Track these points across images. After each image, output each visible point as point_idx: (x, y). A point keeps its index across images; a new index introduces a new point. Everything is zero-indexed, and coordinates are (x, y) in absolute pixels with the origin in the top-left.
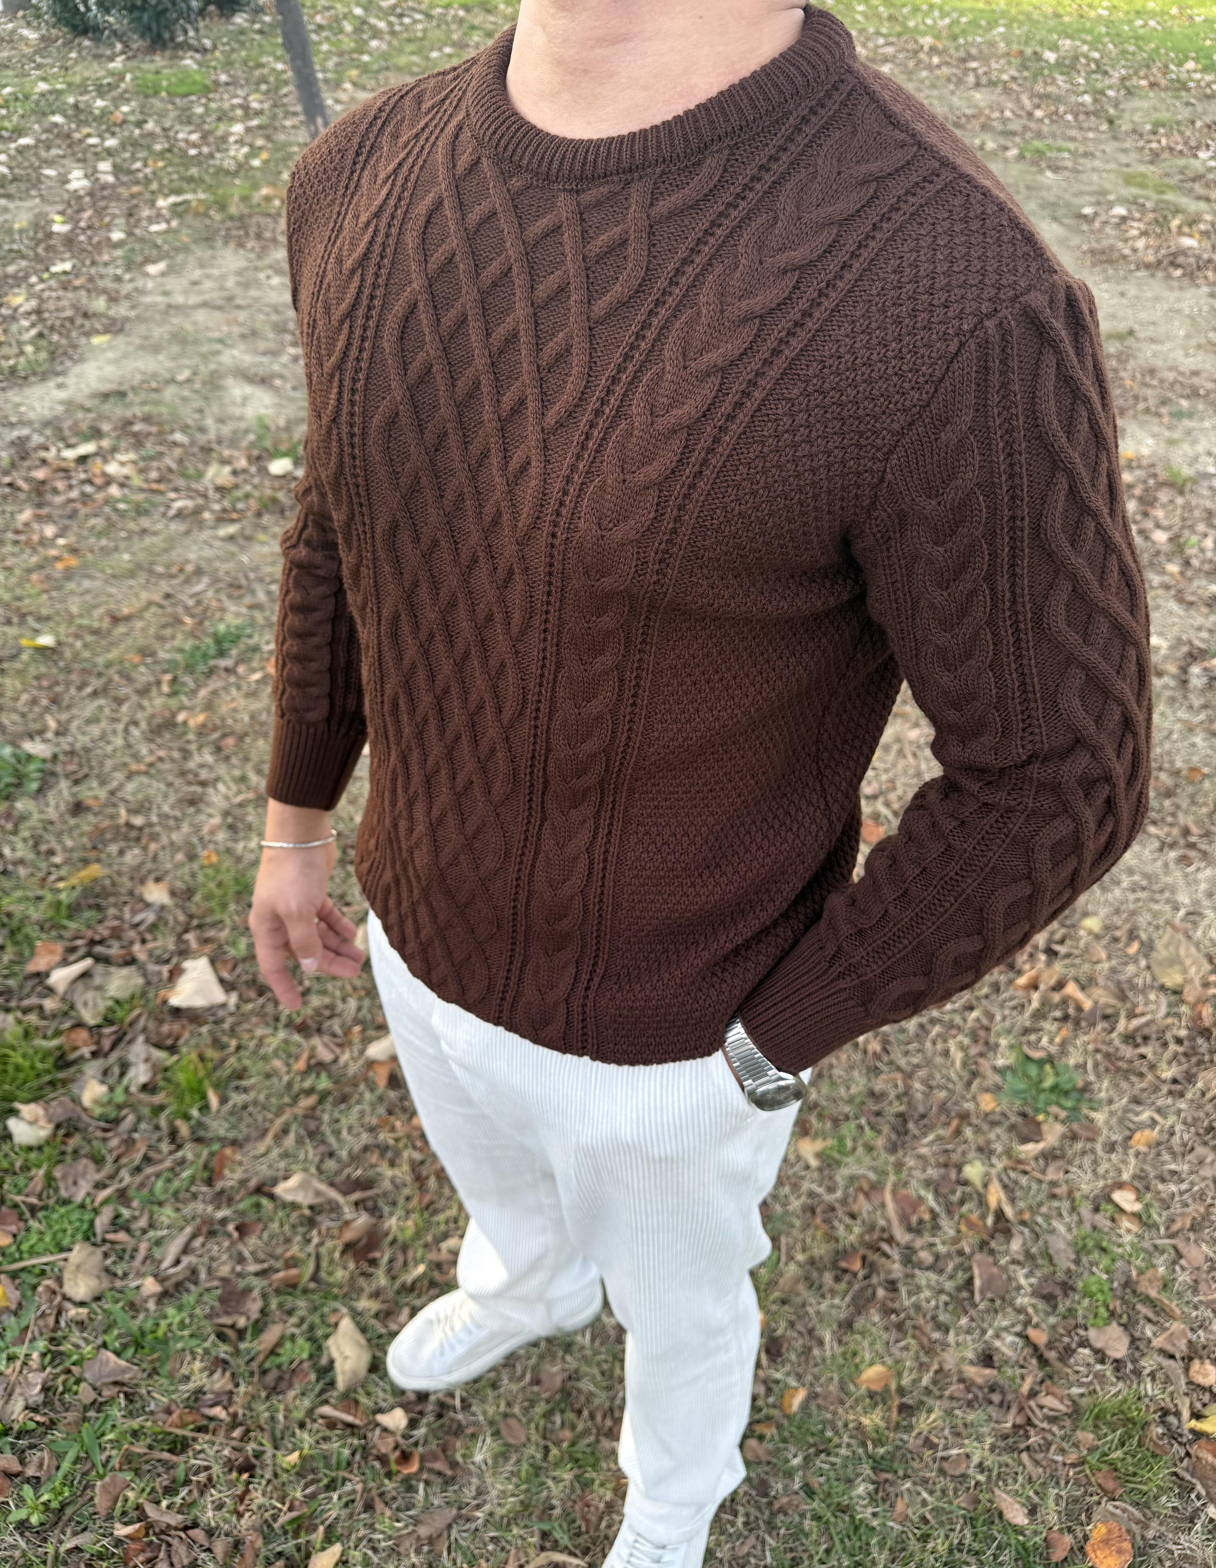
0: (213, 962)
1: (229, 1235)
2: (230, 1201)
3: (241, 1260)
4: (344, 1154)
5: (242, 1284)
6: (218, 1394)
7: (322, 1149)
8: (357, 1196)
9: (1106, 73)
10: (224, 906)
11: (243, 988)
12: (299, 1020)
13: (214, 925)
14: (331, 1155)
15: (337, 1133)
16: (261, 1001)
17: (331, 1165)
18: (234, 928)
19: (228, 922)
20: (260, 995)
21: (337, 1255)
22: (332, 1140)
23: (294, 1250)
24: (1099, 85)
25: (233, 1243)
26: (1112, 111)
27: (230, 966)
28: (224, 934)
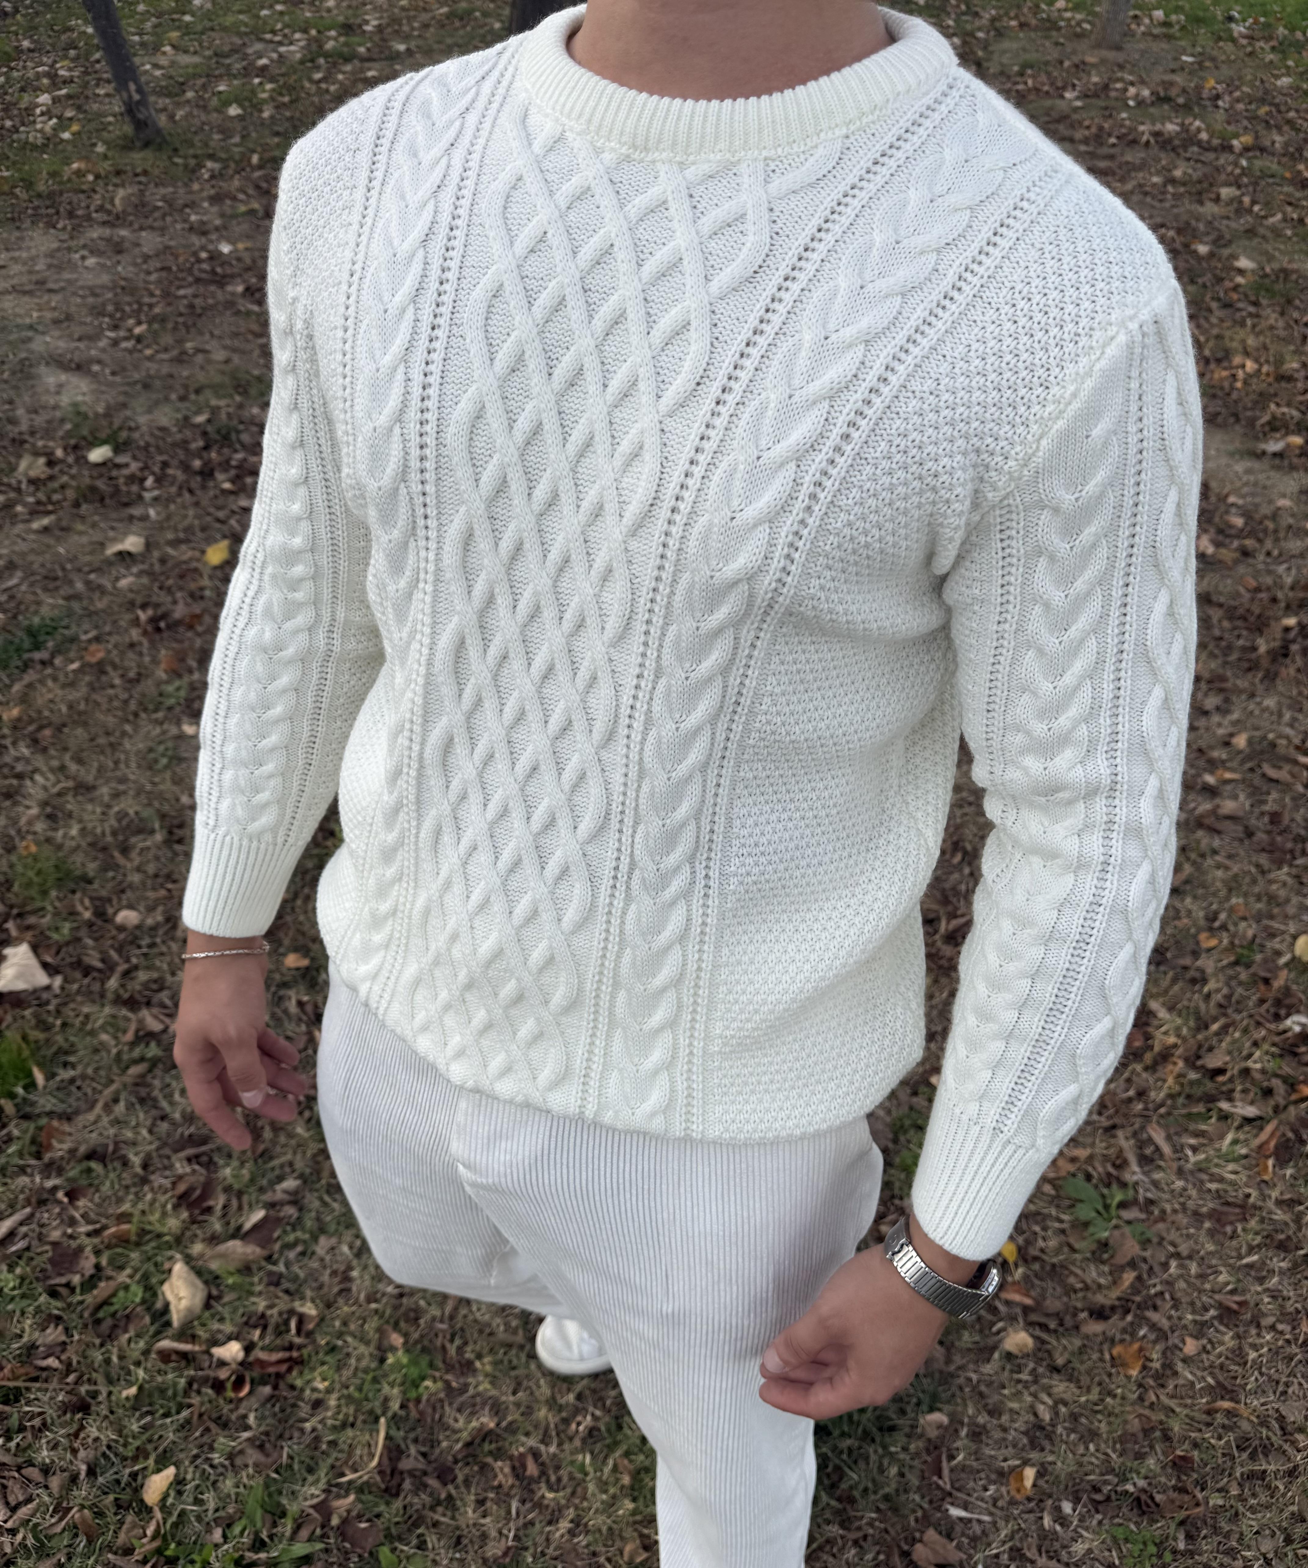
0: (35, 948)
1: (60, 1202)
2: (60, 1172)
3: (72, 1222)
4: (177, 1116)
5: (74, 1244)
6: (49, 1347)
7: (154, 1112)
8: (190, 1152)
9: (976, 14)
10: (44, 893)
11: (68, 970)
12: (126, 996)
13: (34, 912)
14: (163, 1118)
15: (169, 1097)
16: (86, 981)
17: (164, 1126)
18: (57, 914)
19: (49, 908)
20: (86, 976)
21: (169, 1207)
22: (164, 1104)
23: (126, 1207)
24: (968, 27)
25: (63, 1209)
26: (980, 53)
27: (53, 951)
28: (47, 920)
